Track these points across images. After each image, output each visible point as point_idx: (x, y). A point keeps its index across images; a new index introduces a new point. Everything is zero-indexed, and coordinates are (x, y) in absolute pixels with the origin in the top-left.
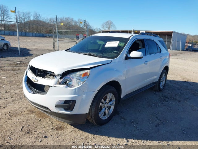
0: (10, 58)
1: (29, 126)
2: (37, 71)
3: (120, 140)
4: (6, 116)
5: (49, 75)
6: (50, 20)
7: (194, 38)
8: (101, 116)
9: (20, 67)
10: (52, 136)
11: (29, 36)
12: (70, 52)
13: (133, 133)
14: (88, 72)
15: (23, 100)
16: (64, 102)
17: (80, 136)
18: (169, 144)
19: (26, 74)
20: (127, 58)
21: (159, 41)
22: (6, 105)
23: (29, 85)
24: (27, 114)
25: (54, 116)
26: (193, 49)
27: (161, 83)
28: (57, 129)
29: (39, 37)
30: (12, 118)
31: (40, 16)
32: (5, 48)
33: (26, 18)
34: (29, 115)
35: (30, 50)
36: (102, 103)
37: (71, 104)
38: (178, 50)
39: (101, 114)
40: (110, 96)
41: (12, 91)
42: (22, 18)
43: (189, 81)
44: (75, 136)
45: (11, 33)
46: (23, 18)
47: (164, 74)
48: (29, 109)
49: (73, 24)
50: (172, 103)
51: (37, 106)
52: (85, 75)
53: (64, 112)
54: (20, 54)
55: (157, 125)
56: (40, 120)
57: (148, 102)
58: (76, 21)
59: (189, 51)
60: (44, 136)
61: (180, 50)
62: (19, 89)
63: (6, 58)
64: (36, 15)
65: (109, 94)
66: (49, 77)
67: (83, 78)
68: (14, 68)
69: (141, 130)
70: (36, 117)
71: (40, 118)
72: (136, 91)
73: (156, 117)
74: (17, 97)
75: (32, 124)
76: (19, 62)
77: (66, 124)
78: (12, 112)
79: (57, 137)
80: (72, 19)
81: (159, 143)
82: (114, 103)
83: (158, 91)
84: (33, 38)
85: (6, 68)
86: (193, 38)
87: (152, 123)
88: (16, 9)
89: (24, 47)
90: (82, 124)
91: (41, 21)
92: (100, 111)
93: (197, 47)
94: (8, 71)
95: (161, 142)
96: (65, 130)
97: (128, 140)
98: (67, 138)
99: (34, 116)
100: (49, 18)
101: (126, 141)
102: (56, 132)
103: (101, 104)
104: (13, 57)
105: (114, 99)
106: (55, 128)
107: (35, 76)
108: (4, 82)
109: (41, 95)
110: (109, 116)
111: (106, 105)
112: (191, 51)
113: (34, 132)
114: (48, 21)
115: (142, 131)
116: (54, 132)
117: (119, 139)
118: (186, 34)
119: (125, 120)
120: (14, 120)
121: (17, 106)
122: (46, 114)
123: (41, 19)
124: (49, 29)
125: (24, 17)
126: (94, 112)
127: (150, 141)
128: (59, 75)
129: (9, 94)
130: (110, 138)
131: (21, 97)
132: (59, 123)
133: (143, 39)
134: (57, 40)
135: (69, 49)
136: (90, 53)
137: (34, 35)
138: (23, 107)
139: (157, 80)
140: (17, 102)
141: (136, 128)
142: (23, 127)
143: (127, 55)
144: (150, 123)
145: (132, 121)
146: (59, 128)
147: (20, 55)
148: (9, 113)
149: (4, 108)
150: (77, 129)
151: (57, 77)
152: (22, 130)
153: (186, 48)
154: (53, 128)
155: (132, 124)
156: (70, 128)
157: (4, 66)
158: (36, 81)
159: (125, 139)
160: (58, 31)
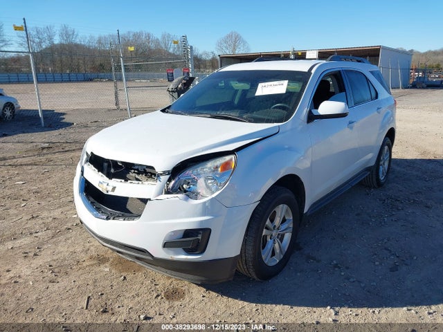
0: (22, 137)
1: (102, 294)
2: (106, 164)
3: (319, 310)
4: (45, 275)
5: (134, 172)
6: (99, 42)
7: (426, 57)
8: (266, 260)
9: (49, 156)
10: (160, 314)
11: (54, 81)
12: (172, 113)
13: (343, 292)
14: (231, 160)
15: (74, 233)
16: (182, 233)
17: (224, 309)
18: (431, 311)
19: (82, 174)
20: (311, 118)
21: (372, 72)
22: (38, 248)
23: (92, 200)
24: (92, 265)
25: (159, 268)
26: (428, 83)
27: (381, 167)
28: (168, 297)
29: (78, 81)
30: (59, 280)
31: (75, 33)
32: (8, 113)
33: (44, 42)
34: (97, 269)
35: (64, 114)
36: (267, 228)
37: (200, 237)
38: (395, 88)
39: (266, 253)
40: (282, 211)
41: (45, 214)
42: (34, 42)
43: (438, 158)
44: (213, 309)
45: (13, 76)
46: (37, 40)
47: (386, 147)
48: (94, 254)
49: (152, 46)
50: (414, 213)
51: (116, 246)
52: (226, 166)
53: (183, 257)
54: (43, 125)
55: (394, 269)
56: (125, 278)
57: (358, 215)
58: (157, 39)
59: (420, 88)
60: (142, 317)
61: (399, 88)
62: (60, 207)
63: (15, 136)
64: (66, 33)
65: (281, 206)
66: (137, 176)
67: (222, 175)
68: (38, 159)
69: (359, 282)
70: (113, 271)
71: (124, 274)
72: (333, 192)
73: (386, 249)
74: (59, 227)
75: (108, 290)
76: (44, 143)
77: (186, 282)
78: (55, 263)
79: (174, 317)
80: (148, 36)
81: (408, 310)
82: (291, 226)
83: (374, 187)
84: (65, 84)
85: (20, 161)
86: (424, 57)
87: (381, 264)
88: (25, 23)
89: (50, 109)
90: (225, 280)
91: (78, 44)
92: (263, 247)
93: (434, 77)
94: (25, 167)
95: (414, 308)
96: (187, 299)
97: (337, 309)
98: (195, 316)
99: (107, 269)
100: (96, 36)
101: (334, 314)
102: (166, 304)
103: (265, 232)
104: (28, 132)
105: (290, 217)
106: (163, 294)
107: (105, 179)
108: (22, 193)
109: (126, 222)
110: (282, 256)
111: (274, 233)
112: (423, 88)
113: (117, 310)
114: (94, 44)
115: (362, 285)
116: (163, 304)
117: (315, 309)
118: (407, 50)
119: (318, 261)
120: (64, 282)
121: (63, 249)
122: (138, 263)
123: (78, 41)
124: (98, 63)
125: (39, 38)
126: (251, 252)
127: (387, 309)
128: (164, 173)
129: (41, 222)
130: (295, 308)
131: (69, 225)
132: (170, 281)
133: (339, 71)
134: (123, 85)
135: (169, 107)
136: (223, 114)
137: (65, 77)
138: (79, 249)
139: (373, 163)
140: (62, 238)
141: (348, 279)
142: (89, 298)
143: (310, 112)
144: (377, 263)
145: (335, 262)
146: (173, 295)
147: (45, 127)
148: (50, 266)
149: (35, 255)
150: (214, 294)
151: (161, 177)
152: (87, 305)
153: (411, 81)
154: (158, 296)
155: (337, 269)
156: (197, 292)
157: (14, 154)
158: (110, 188)
159: (329, 307)
160: (125, 66)
